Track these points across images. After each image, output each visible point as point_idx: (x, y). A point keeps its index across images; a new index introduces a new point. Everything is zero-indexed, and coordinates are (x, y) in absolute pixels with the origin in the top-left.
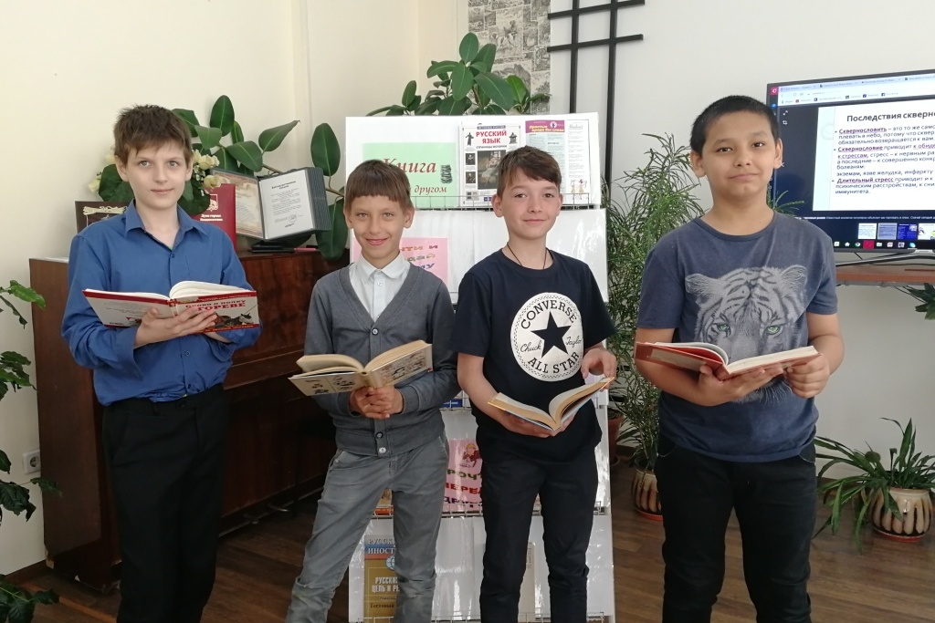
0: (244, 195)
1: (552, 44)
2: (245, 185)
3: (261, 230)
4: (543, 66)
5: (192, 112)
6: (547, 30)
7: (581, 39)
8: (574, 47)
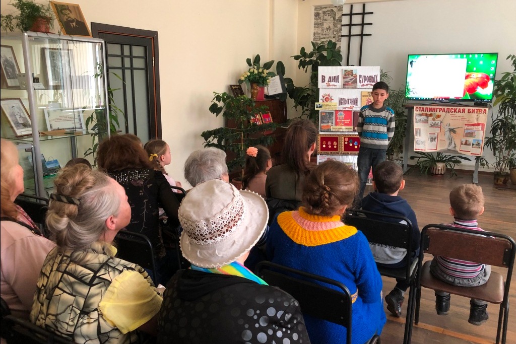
1: (342, 34)
4: (339, 41)
5: (251, 59)
6: (341, 29)
7: (352, 34)
8: (350, 36)
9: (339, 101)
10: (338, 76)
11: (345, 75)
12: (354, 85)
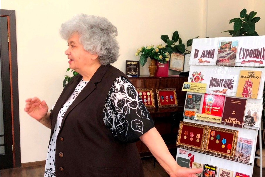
0: (179, 59)
2: (180, 56)
3: (182, 70)
5: (168, 36)
9: (211, 82)
10: (214, 50)
11: (221, 48)
12: (231, 62)
